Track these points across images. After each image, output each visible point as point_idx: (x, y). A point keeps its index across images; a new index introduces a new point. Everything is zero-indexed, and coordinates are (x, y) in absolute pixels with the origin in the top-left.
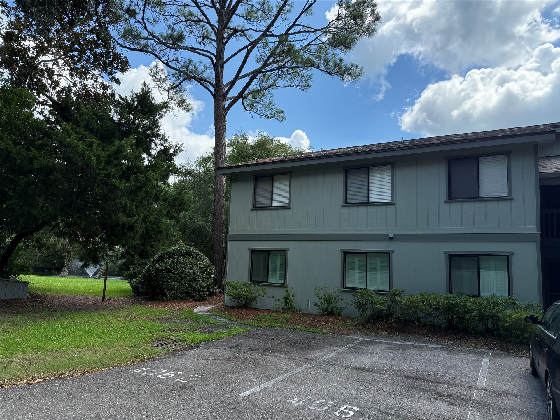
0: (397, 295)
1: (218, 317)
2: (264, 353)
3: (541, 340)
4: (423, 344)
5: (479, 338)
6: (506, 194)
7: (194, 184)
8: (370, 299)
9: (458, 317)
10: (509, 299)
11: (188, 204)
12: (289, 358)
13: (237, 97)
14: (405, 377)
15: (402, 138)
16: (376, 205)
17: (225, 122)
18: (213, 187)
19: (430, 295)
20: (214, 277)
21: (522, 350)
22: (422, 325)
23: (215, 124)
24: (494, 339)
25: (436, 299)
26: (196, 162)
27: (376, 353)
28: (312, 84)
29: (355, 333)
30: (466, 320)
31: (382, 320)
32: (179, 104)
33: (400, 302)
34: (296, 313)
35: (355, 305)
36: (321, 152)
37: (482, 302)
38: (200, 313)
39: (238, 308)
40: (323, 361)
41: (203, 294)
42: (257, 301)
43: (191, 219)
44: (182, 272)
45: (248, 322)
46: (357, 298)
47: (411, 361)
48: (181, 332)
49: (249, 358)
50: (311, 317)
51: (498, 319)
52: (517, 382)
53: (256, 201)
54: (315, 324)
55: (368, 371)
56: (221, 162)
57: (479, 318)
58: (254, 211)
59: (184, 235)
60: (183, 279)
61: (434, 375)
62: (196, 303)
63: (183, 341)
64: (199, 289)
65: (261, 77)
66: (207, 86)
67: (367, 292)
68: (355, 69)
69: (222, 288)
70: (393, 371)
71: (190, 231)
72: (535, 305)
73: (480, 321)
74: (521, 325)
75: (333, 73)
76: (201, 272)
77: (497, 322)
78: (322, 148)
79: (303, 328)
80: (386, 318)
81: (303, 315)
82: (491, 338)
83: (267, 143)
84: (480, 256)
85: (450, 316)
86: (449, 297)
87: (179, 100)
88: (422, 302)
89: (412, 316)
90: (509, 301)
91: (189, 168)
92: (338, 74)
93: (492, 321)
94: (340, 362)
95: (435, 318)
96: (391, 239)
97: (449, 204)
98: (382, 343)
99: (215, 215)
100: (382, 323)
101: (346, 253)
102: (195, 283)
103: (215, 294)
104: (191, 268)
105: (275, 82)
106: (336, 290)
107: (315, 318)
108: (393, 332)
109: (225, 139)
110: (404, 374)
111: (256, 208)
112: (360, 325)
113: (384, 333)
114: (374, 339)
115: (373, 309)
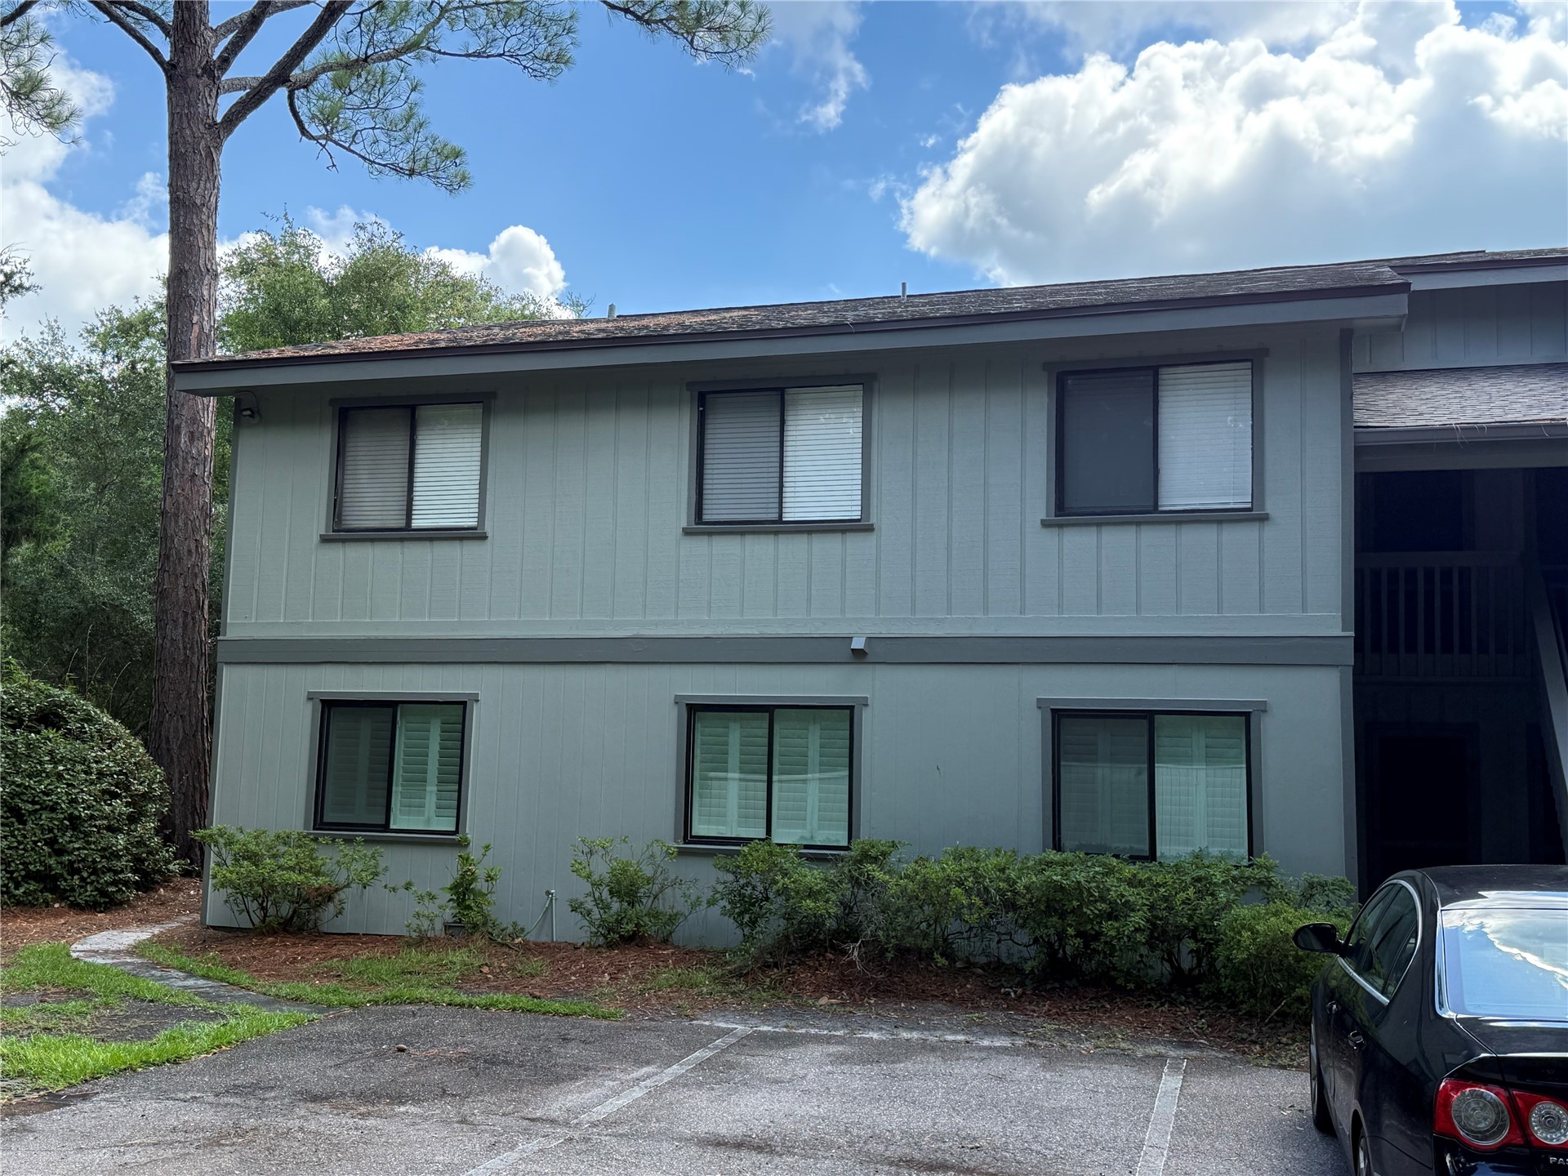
0: (875, 860)
1: (174, 973)
2: (363, 1109)
3: (1345, 1010)
4: (960, 1037)
5: (1150, 1005)
6: (1243, 499)
7: (76, 427)
8: (779, 878)
9: (1079, 934)
10: (1249, 866)
11: (48, 511)
12: (463, 1121)
13: (265, 80)
14: (891, 1164)
15: (904, 285)
16: (810, 532)
17: (213, 178)
18: (158, 444)
19: (987, 856)
20: (158, 813)
21: (1287, 1044)
22: (959, 965)
23: (170, 185)
24: (1199, 1010)
25: (1007, 871)
26: (91, 332)
27: (790, 1081)
28: (572, 52)
29: (722, 1008)
30: (1106, 943)
31: (818, 955)
32: (16, 95)
33: (884, 884)
34: (502, 941)
35: (724, 903)
36: (608, 321)
37: (1159, 879)
38: (100, 961)
39: (263, 934)
40: (594, 1125)
41: (114, 883)
42: (341, 902)
43: (61, 572)
44: (18, 795)
45: (305, 988)
46: (730, 877)
47: (914, 1103)
48: (14, 1038)
49: (301, 1129)
50: (558, 956)
51: (1211, 936)
52: (1267, 1156)
53: (341, 506)
54: (573, 983)
55: (759, 1149)
56: (194, 342)
57: (1151, 936)
58: (333, 546)
59: (31, 640)
60: (24, 823)
61: (994, 1149)
62: (83, 919)
63: (21, 1074)
64: (94, 861)
65: (370, 9)
66: (138, 28)
67: (771, 853)
68: (738, 12)
69: (193, 855)
70: (851, 1144)
71: (55, 621)
72: (1333, 884)
73: (1152, 948)
74: (1286, 956)
75: (656, 22)
76: (104, 792)
77: (1210, 947)
78: (612, 308)
79: (524, 1001)
80: (833, 946)
81: (526, 948)
82: (1188, 1003)
83: (392, 272)
84: (1156, 716)
85: (1052, 931)
86: (1050, 864)
87: (18, 80)
88: (960, 884)
89: (925, 936)
90: (1248, 872)
91: (58, 360)
92: (672, 24)
93: (1193, 945)
94: (658, 1121)
95: (1003, 937)
96: (859, 656)
97: (1055, 531)
98: (817, 1039)
99: (165, 557)
100: (820, 965)
101: (694, 711)
102: (78, 839)
103: (167, 879)
104: (60, 776)
105: (425, 32)
106: (656, 849)
107: (573, 958)
108: (857, 995)
109: (213, 249)
110: (888, 1154)
111: (340, 532)
112: (740, 976)
113: (824, 1001)
114: (787, 1027)
115: (788, 917)
